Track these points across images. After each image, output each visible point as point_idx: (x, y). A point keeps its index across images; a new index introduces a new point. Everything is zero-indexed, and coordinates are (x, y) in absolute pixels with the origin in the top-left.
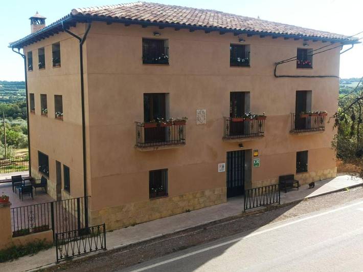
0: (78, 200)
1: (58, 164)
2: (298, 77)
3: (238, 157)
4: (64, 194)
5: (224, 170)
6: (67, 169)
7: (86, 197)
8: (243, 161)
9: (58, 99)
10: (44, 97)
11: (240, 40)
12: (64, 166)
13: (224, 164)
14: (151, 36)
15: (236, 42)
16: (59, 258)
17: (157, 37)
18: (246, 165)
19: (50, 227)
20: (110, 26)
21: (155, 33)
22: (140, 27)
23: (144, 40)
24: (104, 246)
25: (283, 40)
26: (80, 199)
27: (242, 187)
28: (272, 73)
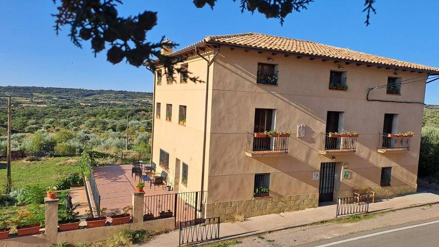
0: (197, 193)
1: (178, 161)
2: (388, 101)
3: (330, 167)
4: (181, 186)
5: (318, 178)
6: (185, 167)
7: (202, 192)
8: (334, 171)
9: (183, 109)
10: (169, 106)
11: (339, 67)
12: (184, 164)
13: (318, 173)
14: (265, 61)
15: (336, 69)
16: (181, 243)
17: (270, 62)
18: (336, 176)
19: (173, 215)
20: (233, 51)
21: (269, 59)
22: (256, 52)
23: (259, 64)
24: (217, 236)
25: (376, 68)
26: (199, 193)
27: (332, 194)
28: (365, 97)
